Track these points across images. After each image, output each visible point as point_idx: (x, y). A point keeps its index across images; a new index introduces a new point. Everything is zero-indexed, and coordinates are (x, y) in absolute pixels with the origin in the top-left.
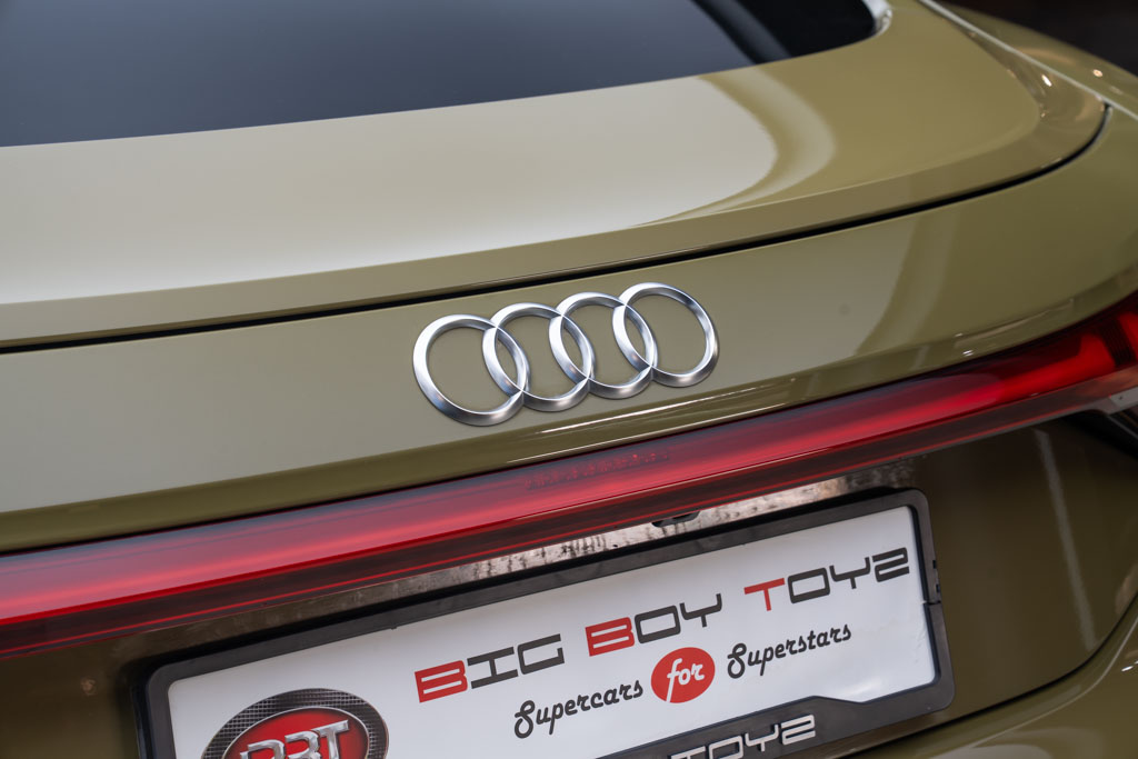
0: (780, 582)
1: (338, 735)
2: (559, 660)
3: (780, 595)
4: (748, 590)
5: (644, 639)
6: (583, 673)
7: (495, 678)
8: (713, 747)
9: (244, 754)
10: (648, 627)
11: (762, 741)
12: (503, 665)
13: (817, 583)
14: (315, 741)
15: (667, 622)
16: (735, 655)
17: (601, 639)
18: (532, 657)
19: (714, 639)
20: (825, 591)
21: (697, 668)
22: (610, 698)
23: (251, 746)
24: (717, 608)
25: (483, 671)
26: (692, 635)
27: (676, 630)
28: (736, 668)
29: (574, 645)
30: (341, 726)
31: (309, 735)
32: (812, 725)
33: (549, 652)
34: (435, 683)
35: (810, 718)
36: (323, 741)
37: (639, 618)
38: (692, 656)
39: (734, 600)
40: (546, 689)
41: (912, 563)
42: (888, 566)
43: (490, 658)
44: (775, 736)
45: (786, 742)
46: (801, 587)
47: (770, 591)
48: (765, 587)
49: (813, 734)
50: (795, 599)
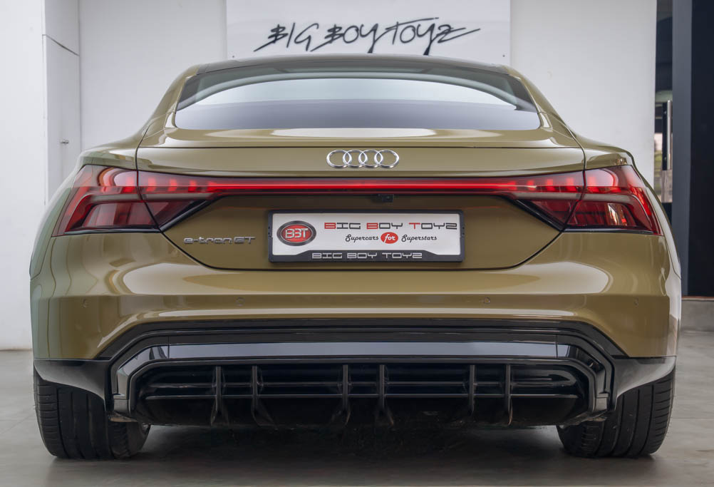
0: (419, 224)
1: (306, 231)
2: (359, 228)
3: (418, 227)
4: (410, 224)
5: (381, 228)
6: (364, 232)
7: (343, 228)
9: (286, 230)
10: (382, 226)
11: (407, 256)
12: (345, 226)
13: (430, 226)
15: (388, 226)
16: (404, 237)
17: (369, 226)
18: (352, 226)
19: (400, 232)
20: (432, 228)
21: (393, 237)
22: (370, 239)
23: (288, 229)
24: (401, 226)
25: (340, 226)
26: (393, 230)
27: (389, 228)
28: (404, 240)
29: (364, 226)
30: (307, 229)
31: (300, 230)
32: (421, 255)
33: (358, 226)
34: (327, 226)
36: (302, 231)
37: (380, 224)
38: (392, 234)
39: (406, 225)
40: (355, 233)
41: (458, 227)
42: (450, 226)
43: (343, 224)
44: (410, 255)
46: (424, 226)
48: (415, 224)
49: (421, 257)
50: (422, 228)
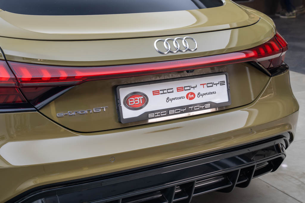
0: (205, 84)
1: (142, 98)
2: (173, 92)
3: (205, 86)
4: (201, 85)
5: (185, 90)
6: (176, 94)
7: (164, 93)
8: (195, 107)
9: (129, 100)
10: (186, 88)
11: (202, 107)
12: (165, 91)
13: (211, 85)
14: (139, 99)
15: (188, 88)
16: (198, 94)
17: (179, 89)
18: (169, 91)
19: (196, 91)
20: (212, 86)
21: (193, 95)
22: (180, 98)
23: (130, 99)
24: (196, 87)
25: (162, 92)
26: (192, 90)
27: (190, 89)
28: (199, 96)
29: (175, 90)
30: (142, 97)
31: (138, 98)
32: (210, 105)
33: (171, 91)
34: (155, 93)
35: (209, 104)
36: (140, 99)
37: (185, 87)
38: (192, 93)
39: (198, 86)
40: (171, 96)
41: (226, 83)
42: (222, 83)
43: (163, 90)
44: (204, 106)
45: (206, 107)
46: (208, 85)
47: (204, 85)
48: (203, 84)
49: (210, 107)
50: (208, 87)
